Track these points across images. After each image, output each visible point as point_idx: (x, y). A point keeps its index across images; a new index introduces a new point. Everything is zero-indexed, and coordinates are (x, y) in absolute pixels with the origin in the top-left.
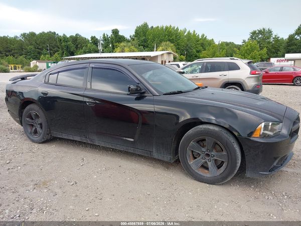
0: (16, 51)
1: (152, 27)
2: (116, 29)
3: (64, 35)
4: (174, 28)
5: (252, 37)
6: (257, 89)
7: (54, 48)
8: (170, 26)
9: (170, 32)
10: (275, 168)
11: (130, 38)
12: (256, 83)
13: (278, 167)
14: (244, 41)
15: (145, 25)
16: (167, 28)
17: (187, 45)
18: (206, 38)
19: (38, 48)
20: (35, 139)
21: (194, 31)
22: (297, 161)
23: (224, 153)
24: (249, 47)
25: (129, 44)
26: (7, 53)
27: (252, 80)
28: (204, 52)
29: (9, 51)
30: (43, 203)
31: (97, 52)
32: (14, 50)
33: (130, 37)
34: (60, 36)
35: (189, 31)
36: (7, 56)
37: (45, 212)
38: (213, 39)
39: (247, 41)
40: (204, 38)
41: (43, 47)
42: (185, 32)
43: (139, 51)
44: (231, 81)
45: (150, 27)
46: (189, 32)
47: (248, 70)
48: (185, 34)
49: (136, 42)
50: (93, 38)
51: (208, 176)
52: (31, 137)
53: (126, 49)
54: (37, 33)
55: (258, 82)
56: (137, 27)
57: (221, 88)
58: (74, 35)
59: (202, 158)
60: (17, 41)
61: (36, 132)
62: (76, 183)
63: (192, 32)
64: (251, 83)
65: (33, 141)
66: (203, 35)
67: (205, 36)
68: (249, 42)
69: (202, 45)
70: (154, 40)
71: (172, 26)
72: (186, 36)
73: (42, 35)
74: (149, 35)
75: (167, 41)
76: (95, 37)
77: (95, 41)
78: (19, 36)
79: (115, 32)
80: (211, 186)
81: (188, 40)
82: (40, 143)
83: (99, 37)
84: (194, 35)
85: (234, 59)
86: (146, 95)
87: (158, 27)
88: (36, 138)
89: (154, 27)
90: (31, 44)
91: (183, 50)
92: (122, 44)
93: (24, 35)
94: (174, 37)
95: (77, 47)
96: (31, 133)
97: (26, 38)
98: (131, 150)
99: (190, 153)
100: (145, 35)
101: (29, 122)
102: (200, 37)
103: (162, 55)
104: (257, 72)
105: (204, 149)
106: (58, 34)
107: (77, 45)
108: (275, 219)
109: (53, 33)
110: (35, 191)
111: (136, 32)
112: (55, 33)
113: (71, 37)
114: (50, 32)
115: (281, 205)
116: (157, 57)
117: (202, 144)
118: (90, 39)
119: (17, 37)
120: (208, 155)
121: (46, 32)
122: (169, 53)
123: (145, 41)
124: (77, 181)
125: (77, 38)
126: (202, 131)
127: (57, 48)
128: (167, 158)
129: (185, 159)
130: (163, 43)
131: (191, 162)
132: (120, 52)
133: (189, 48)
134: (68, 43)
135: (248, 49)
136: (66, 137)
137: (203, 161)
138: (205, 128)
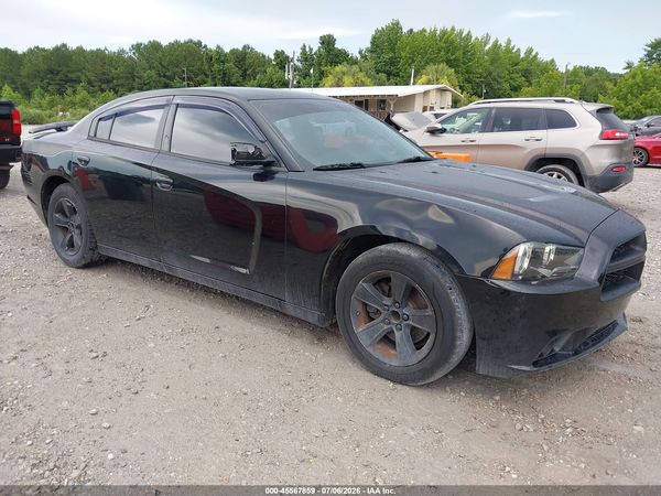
0: (120, 82)
1: (411, 30)
2: (330, 36)
3: (218, 47)
4: (461, 33)
5: (649, 55)
6: (614, 175)
7: (197, 75)
8: (453, 29)
9: (452, 43)
10: (554, 358)
11: (359, 56)
12: (615, 160)
13: (566, 357)
14: (629, 66)
15: (396, 27)
16: (444, 32)
17: (490, 74)
18: (535, 56)
19: (165, 76)
20: (70, 258)
21: (509, 42)
22: (646, 348)
23: (429, 312)
24: (639, 79)
25: (355, 68)
26: (104, 86)
27: (606, 152)
28: (526, 89)
29: (108, 82)
30: (13, 390)
31: (285, 84)
32: (118, 79)
33: (360, 52)
34: (211, 51)
35: (497, 41)
36: (103, 91)
37: (5, 408)
38: (553, 61)
39: (636, 64)
40: (531, 58)
41: (175, 73)
42: (486, 44)
43: (374, 85)
44: (550, 153)
45: (405, 30)
46: (496, 45)
47: (596, 127)
48: (487, 48)
49: (370, 64)
50: (279, 55)
51: (393, 364)
52: (63, 254)
53: (347, 79)
54: (165, 43)
55: (620, 157)
56: (377, 31)
57: (526, 169)
58: (240, 48)
59: (383, 321)
60: (124, 60)
61: (71, 245)
62: (105, 354)
63: (503, 42)
64: (599, 160)
65: (67, 263)
66: (530, 51)
67: (533, 54)
68: (640, 67)
69: (527, 74)
70: (413, 61)
71: (458, 29)
72: (488, 53)
73: (175, 46)
74: (404, 49)
75: (439, 63)
76: (283, 52)
77: (282, 60)
78: (128, 50)
79: (328, 41)
80: (399, 387)
81: (493, 62)
82: (78, 268)
83: (293, 52)
84: (508, 50)
85: (563, 101)
86: (274, 168)
87: (424, 30)
88: (71, 255)
89: (415, 30)
90: (151, 68)
91: (479, 85)
92: (339, 68)
93: (137, 47)
94: (459, 54)
95: (244, 76)
96: (62, 246)
97: (141, 54)
98: (244, 294)
99: (360, 308)
100: (392, 50)
101: (59, 221)
102: (522, 55)
103: (426, 93)
104: (617, 134)
105: (387, 301)
106: (205, 46)
107: (246, 70)
108: (513, 479)
109: (196, 44)
110: (13, 363)
111: (374, 41)
112: (199, 43)
113: (234, 52)
114: (191, 41)
115: (546, 447)
116: (412, 97)
117: (386, 288)
118: (273, 57)
119: (123, 51)
120: (396, 314)
121: (182, 41)
122: (442, 91)
123: (393, 62)
124: (109, 352)
125: (246, 54)
126: (381, 257)
127: (203, 76)
128: (313, 316)
129: (347, 318)
130: (431, 68)
131: (360, 329)
132: (332, 86)
133: (494, 79)
134: (227, 65)
135: (637, 84)
136: (124, 258)
137: (386, 327)
138: (389, 252)
